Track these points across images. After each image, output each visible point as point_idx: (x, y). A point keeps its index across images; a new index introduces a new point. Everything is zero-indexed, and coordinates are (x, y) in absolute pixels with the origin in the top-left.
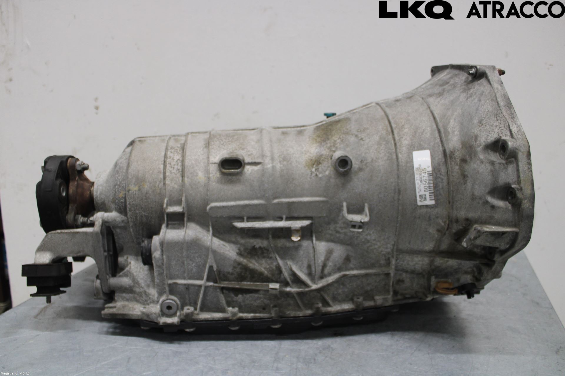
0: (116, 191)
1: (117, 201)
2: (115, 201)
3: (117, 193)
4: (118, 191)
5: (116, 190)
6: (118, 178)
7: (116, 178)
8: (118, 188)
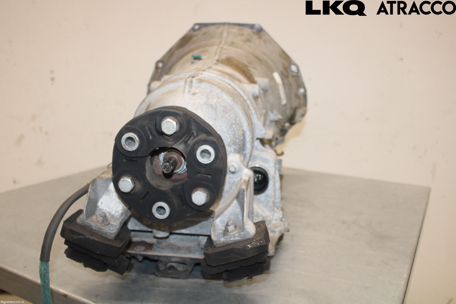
0: (234, 131)
1: (237, 141)
2: (236, 141)
3: (237, 132)
4: (237, 130)
5: (234, 129)
6: (231, 117)
7: (229, 118)
8: (236, 127)
